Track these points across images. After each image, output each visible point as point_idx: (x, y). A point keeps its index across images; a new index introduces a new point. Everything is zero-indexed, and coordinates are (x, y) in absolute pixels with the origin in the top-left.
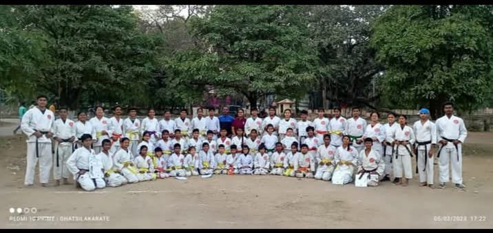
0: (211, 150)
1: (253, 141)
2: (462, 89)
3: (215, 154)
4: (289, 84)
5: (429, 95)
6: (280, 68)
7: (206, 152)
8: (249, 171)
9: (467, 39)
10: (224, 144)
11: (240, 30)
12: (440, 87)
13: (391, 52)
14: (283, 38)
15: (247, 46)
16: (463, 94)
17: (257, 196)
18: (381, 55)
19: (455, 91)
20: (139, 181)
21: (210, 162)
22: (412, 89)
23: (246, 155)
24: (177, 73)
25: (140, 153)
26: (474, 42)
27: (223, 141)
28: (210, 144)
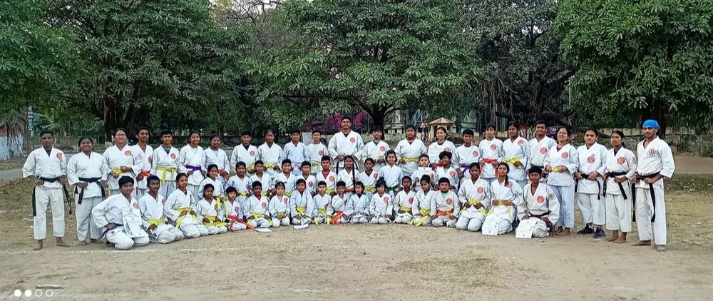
0: (309, 190)
1: (369, 175)
2: (689, 92)
3: (314, 195)
4: (427, 92)
5: (638, 103)
6: (413, 70)
7: (302, 193)
8: (363, 219)
9: (694, 16)
10: (327, 181)
11: (355, 16)
12: (655, 90)
13: (579, 41)
14: (417, 26)
15: (364, 38)
16: (690, 99)
17: (365, 254)
18: (566, 46)
19: (678, 95)
20: (201, 235)
21: (306, 207)
22: (613, 95)
23: (359, 196)
24: (266, 82)
25: (204, 195)
26: (705, 21)
27: (325, 176)
28: (307, 181)
